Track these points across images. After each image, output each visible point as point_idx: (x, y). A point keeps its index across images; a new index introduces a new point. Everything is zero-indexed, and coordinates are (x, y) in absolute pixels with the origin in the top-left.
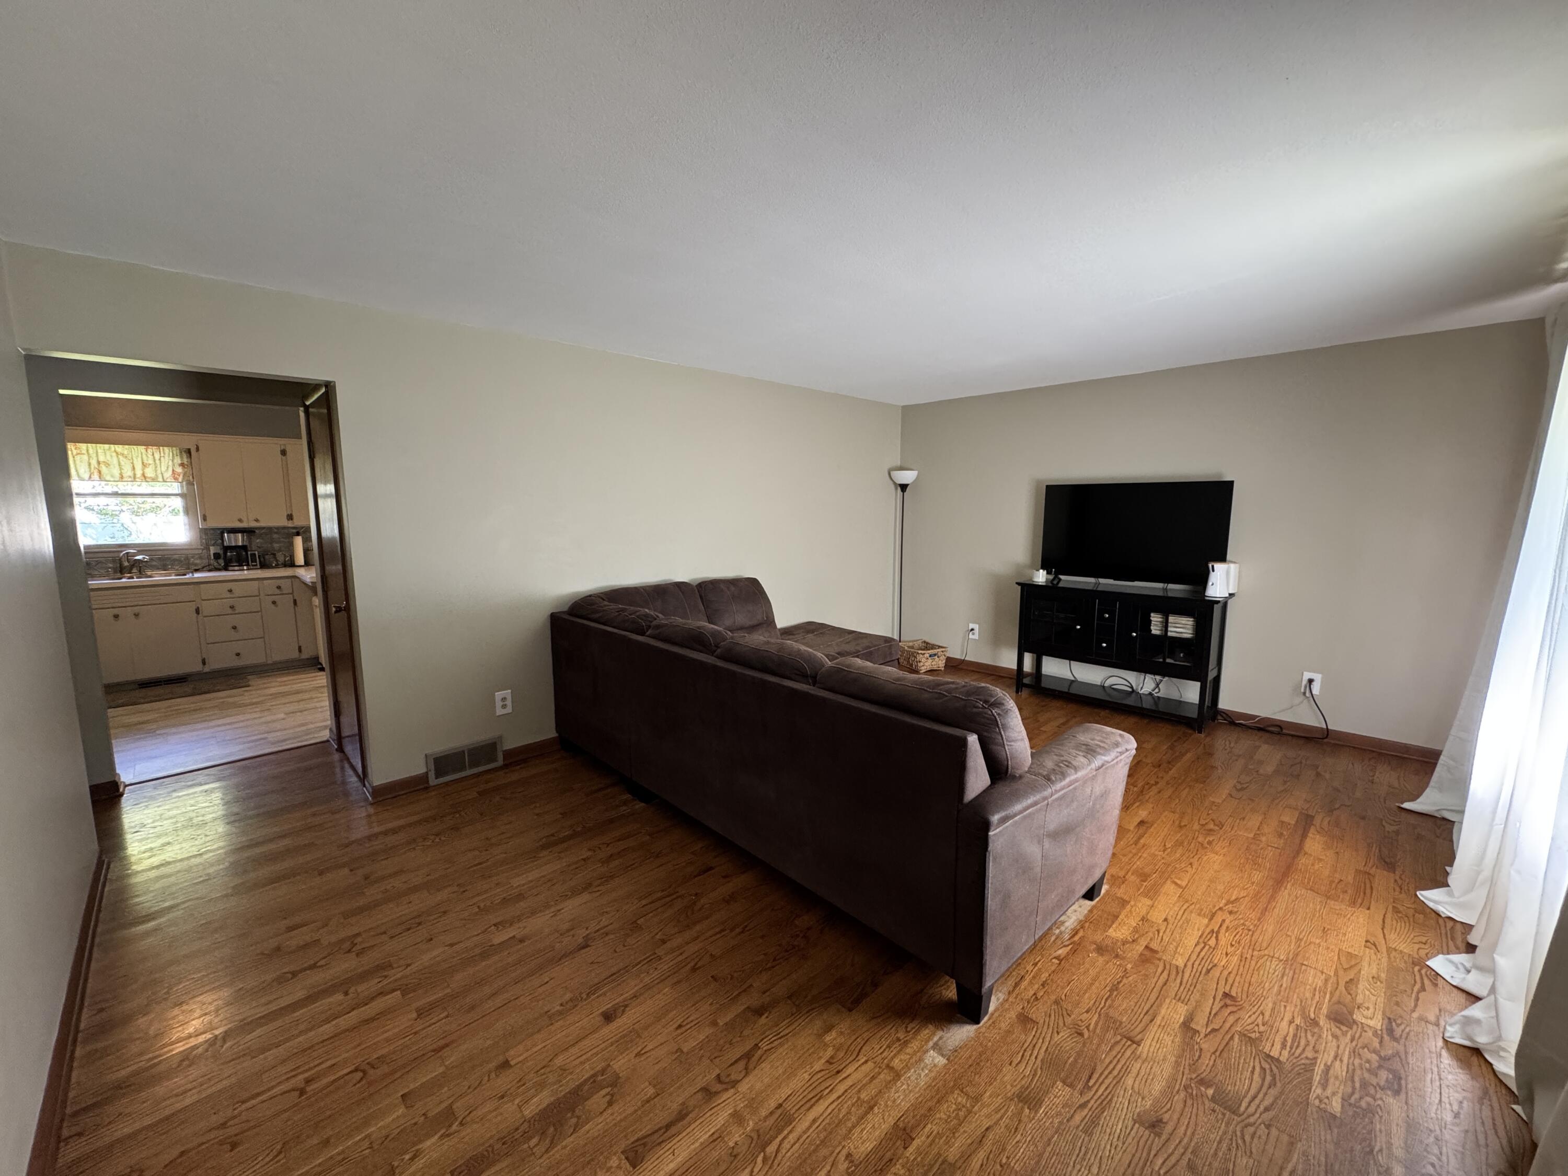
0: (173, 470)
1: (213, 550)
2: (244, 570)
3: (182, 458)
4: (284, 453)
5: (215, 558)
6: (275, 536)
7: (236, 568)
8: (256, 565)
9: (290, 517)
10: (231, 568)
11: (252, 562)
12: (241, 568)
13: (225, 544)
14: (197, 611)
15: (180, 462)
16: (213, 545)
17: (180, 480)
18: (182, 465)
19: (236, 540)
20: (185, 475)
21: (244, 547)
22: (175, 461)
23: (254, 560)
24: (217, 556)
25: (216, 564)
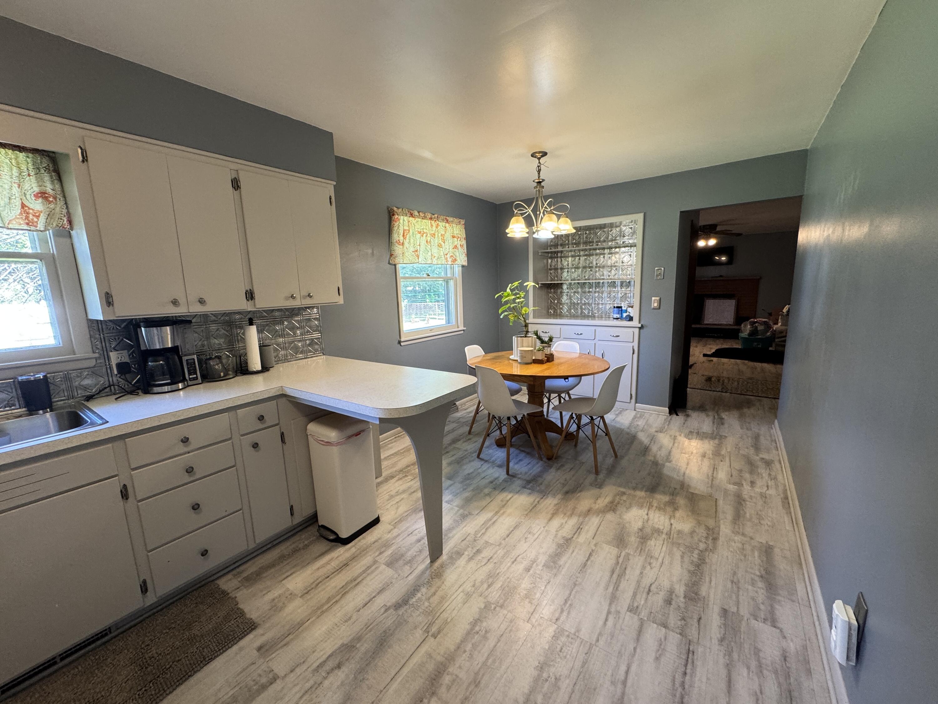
0: (23, 206)
1: (115, 358)
2: (179, 390)
3: (40, 181)
4: (236, 184)
5: (119, 372)
6: (213, 327)
7: (166, 388)
8: (196, 378)
9: (250, 295)
10: (156, 389)
11: (190, 374)
12: (174, 387)
13: (143, 348)
14: (125, 494)
15: (36, 189)
16: (115, 349)
17: (41, 226)
18: (42, 195)
19: (162, 339)
20: (50, 216)
21: (175, 350)
22: (27, 186)
23: (192, 371)
24: (123, 368)
25: (122, 382)
